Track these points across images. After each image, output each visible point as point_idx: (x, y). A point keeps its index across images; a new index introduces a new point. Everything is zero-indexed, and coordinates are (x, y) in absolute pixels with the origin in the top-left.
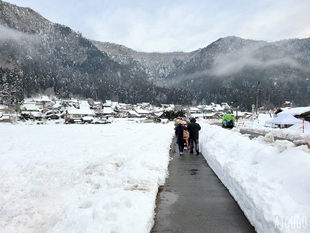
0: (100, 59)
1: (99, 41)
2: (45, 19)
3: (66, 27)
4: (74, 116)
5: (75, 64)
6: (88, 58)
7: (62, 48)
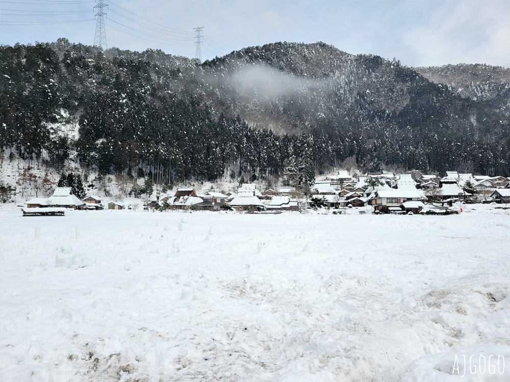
0: (433, 99)
1: (431, 66)
2: (342, 53)
3: (375, 57)
4: (388, 201)
5: (388, 115)
6: (411, 100)
7: (368, 91)
